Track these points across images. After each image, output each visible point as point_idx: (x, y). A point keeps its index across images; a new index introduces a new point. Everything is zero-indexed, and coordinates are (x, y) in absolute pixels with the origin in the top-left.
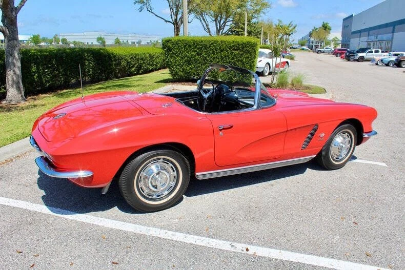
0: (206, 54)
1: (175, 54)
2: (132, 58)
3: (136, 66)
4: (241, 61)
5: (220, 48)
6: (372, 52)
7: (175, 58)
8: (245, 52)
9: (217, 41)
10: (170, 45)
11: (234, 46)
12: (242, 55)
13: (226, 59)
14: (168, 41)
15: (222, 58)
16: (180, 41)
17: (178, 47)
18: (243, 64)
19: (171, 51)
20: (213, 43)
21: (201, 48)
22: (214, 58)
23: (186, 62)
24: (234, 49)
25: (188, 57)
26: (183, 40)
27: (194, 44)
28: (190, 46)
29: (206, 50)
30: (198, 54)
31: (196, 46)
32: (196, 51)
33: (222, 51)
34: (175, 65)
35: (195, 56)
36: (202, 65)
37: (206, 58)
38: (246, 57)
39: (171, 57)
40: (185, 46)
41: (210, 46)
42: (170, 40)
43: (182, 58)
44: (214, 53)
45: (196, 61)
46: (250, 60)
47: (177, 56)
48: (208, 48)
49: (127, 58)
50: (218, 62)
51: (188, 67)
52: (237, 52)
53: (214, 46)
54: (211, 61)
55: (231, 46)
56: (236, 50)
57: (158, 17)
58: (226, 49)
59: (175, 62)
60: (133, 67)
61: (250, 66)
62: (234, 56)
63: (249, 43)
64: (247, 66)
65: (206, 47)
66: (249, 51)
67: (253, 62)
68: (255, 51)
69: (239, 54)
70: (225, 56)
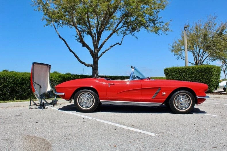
0: (184, 75)
1: (170, 76)
4: (204, 78)
5: (192, 72)
8: (205, 73)
10: (167, 72)
11: (199, 70)
12: (204, 75)
15: (193, 77)
16: (172, 69)
17: (171, 72)
18: (205, 80)
19: (168, 75)
20: (188, 69)
22: (189, 77)
24: (199, 72)
25: (176, 78)
28: (176, 72)
35: (179, 77)
37: (185, 77)
38: (207, 76)
40: (174, 72)
41: (186, 71)
42: (167, 69)
43: (173, 78)
44: (189, 75)
46: (209, 77)
47: (171, 77)
48: (186, 72)
50: (191, 79)
53: (189, 71)
54: (187, 79)
55: (197, 70)
56: (201, 72)
58: (195, 72)
61: (210, 81)
62: (200, 76)
63: (207, 68)
64: (208, 81)
65: (184, 72)
66: (208, 72)
67: (211, 79)
68: (211, 73)
69: (202, 74)
70: (195, 76)
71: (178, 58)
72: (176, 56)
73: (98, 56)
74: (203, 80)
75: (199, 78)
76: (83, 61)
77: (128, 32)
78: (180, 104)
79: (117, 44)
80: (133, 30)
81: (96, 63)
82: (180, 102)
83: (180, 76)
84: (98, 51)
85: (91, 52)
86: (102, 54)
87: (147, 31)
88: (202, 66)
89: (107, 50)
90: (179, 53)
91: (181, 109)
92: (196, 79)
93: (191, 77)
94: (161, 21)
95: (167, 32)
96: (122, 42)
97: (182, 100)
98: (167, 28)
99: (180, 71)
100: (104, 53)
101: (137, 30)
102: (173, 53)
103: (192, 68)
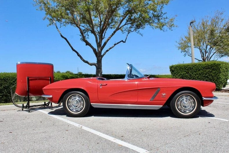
0: (191, 73)
1: (175, 73)
4: (211, 75)
8: (213, 69)
9: (196, 65)
10: (173, 69)
11: (206, 67)
12: (211, 71)
13: (202, 75)
14: (172, 67)
15: (200, 74)
16: (177, 66)
17: (177, 70)
18: (213, 77)
19: (173, 72)
20: (194, 66)
22: (196, 75)
25: (182, 75)
26: (179, 66)
28: (182, 69)
33: (199, 70)
35: (185, 74)
38: (214, 73)
40: (180, 69)
41: (193, 68)
42: (173, 66)
43: (179, 76)
44: (195, 72)
46: (217, 74)
47: (177, 75)
50: (198, 77)
52: (208, 70)
53: (195, 68)
55: (204, 67)
56: (208, 69)
58: (202, 69)
61: (218, 78)
62: (207, 72)
63: (215, 64)
64: (215, 78)
65: (190, 68)
66: (215, 69)
67: (219, 75)
68: (219, 69)
69: (209, 71)
70: (202, 73)
71: (185, 55)
72: (183, 53)
73: (102, 54)
74: (210, 77)
75: (206, 75)
76: (86, 60)
77: (132, 29)
78: (184, 106)
79: (121, 42)
80: (138, 27)
81: (99, 61)
82: (183, 104)
83: (187, 73)
84: (102, 50)
85: (94, 50)
86: (105, 53)
87: (152, 28)
88: (209, 63)
89: (111, 48)
90: (186, 50)
91: (185, 112)
92: (203, 77)
93: (198, 75)
94: (165, 17)
95: (173, 28)
96: (126, 39)
97: (186, 102)
98: (172, 23)
99: (186, 67)
100: (107, 51)
101: (141, 28)
102: (180, 50)
103: (199, 65)
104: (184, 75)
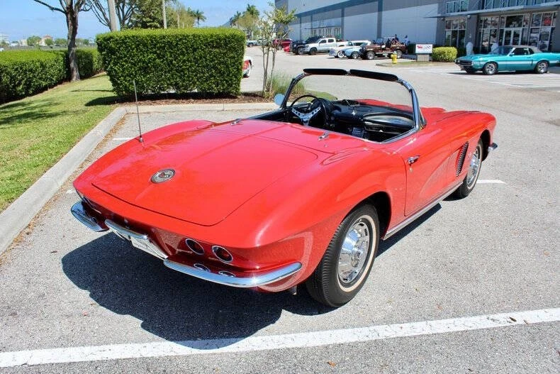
0: (171, 56)
1: (122, 58)
2: (17, 69)
3: (23, 82)
4: (224, 63)
5: (192, 46)
6: (324, 42)
7: (123, 65)
8: (230, 49)
9: (188, 36)
10: (112, 45)
11: (212, 42)
12: (224, 54)
13: (202, 61)
14: (109, 39)
15: (196, 61)
17: (127, 47)
18: (227, 67)
19: (114, 54)
20: (180, 40)
21: (164, 48)
22: (184, 61)
23: (140, 69)
24: (213, 47)
25: (144, 62)
26: (133, 37)
27: (152, 42)
28: (145, 45)
29: (172, 49)
30: (159, 57)
31: (155, 45)
32: (155, 53)
33: (195, 50)
34: (122, 76)
35: (155, 59)
36: (165, 72)
37: (171, 61)
38: (231, 57)
39: (115, 64)
40: (138, 45)
41: (177, 44)
42: (111, 38)
43: (133, 64)
44: (183, 54)
45: (155, 67)
46: (236, 61)
47: (126, 61)
48: (175, 47)
49: (9, 70)
50: (190, 67)
51: (144, 77)
52: (217, 50)
53: (183, 43)
54: (179, 66)
55: (208, 43)
56: (216, 47)
57: (43, 3)
58: (201, 47)
59: (123, 71)
60: (19, 84)
62: (214, 56)
63: (234, 36)
64: (233, 70)
65: (170, 44)
66: (235, 48)
67: (240, 64)
68: (242, 49)
69: (220, 53)
70: (201, 58)
74: (221, 68)
75: (211, 62)
92: (203, 67)
93: (190, 62)
99: (158, 42)
103: (195, 36)
104: (150, 62)
